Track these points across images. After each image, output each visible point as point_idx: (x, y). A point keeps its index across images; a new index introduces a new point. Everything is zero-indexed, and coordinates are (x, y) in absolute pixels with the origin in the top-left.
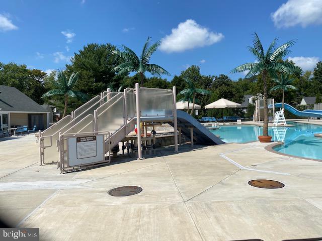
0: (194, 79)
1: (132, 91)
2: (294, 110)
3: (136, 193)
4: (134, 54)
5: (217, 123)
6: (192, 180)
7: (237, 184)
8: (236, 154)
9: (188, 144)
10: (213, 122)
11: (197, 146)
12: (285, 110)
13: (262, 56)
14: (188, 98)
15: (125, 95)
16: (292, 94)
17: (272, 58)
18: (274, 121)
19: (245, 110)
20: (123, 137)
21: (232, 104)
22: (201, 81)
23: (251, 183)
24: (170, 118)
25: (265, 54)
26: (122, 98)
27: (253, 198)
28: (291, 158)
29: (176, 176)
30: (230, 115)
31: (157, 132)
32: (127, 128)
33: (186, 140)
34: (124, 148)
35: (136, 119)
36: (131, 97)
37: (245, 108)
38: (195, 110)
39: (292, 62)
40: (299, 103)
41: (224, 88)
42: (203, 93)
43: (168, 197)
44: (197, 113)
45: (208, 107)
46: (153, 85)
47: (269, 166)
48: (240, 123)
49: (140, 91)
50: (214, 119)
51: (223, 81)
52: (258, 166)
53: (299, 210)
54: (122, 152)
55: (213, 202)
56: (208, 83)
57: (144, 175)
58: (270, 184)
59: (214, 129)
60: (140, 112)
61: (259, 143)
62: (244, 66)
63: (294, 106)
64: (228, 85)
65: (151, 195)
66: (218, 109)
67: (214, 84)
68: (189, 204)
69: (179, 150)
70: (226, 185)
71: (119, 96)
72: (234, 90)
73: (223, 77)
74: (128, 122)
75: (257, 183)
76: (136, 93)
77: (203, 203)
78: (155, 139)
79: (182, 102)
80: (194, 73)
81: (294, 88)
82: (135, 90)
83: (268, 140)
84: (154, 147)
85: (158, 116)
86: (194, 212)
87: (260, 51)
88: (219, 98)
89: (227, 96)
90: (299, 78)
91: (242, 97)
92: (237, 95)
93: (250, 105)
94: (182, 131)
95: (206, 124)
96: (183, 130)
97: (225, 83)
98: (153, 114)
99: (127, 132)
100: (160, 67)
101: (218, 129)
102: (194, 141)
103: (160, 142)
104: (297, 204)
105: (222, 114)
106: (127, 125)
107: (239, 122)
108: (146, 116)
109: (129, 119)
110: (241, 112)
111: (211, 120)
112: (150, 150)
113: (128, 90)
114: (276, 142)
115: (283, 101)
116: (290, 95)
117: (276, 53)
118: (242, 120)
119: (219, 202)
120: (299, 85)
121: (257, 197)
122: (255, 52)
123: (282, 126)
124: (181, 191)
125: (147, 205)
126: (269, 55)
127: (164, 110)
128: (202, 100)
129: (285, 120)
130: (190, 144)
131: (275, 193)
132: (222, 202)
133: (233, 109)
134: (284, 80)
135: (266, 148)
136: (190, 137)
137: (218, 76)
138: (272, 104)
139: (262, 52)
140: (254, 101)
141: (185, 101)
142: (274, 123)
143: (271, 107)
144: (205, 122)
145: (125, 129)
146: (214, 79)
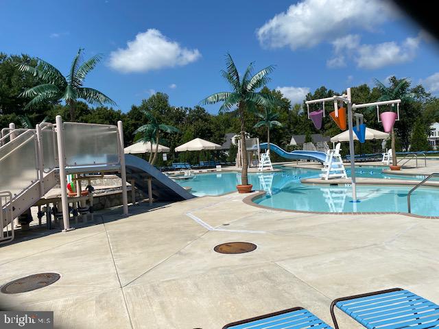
0: (161, 112)
1: (51, 128)
2: (281, 151)
3: (47, 284)
4: (57, 71)
5: (192, 170)
6: (141, 253)
7: (199, 252)
8: (207, 211)
9: (145, 202)
10: (186, 169)
11: (158, 204)
12: (271, 152)
13: (237, 85)
14: (149, 137)
15: (37, 133)
16: (281, 131)
17: (249, 87)
18: (260, 165)
19: (227, 153)
20: (36, 198)
21: (210, 145)
22: (171, 115)
23: (217, 249)
24: (114, 167)
25: (241, 82)
26: (33, 140)
27: (216, 268)
28: (270, 211)
29: (117, 251)
30: (208, 159)
31: (95, 188)
32: (42, 184)
33: (144, 196)
34: (40, 215)
35: (59, 170)
36: (48, 138)
37: (227, 150)
38: (162, 153)
39: (279, 92)
40: (289, 142)
41: (200, 123)
42: (169, 131)
43: (98, 284)
44: (165, 158)
45: (179, 149)
46: (100, 118)
47: (243, 224)
48: (220, 170)
49: (64, 128)
50: (188, 166)
51: (200, 114)
52: (231, 225)
53: (267, 277)
54: (38, 222)
55: (163, 282)
56: (180, 118)
57: (67, 254)
58: (240, 248)
59: (186, 179)
60: (65, 159)
61: (237, 194)
62: (216, 95)
63: (283, 146)
64: (206, 120)
65: (73, 283)
66: (193, 152)
67: (187, 119)
68: (127, 290)
69: (129, 212)
70: (185, 255)
71: (28, 135)
72: (212, 126)
73: (200, 110)
74: (45, 175)
75: (225, 248)
76: (57, 130)
77: (148, 285)
78: (92, 199)
79: (142, 143)
80: (160, 102)
81: (279, 124)
82: (55, 127)
83: (248, 189)
84: (91, 210)
85: (95, 164)
86: (133, 300)
87: (235, 78)
88: (195, 137)
89: (204, 135)
90: (287, 113)
91: (223, 136)
92: (217, 133)
93: (232, 145)
94: (136, 184)
95: (177, 173)
96: (137, 182)
97: (201, 117)
98: (88, 162)
99: (43, 191)
100: (99, 93)
101: (192, 178)
102: (153, 196)
103: (102, 202)
104: (266, 270)
105: (198, 158)
106: (44, 180)
107: (219, 168)
108: (76, 165)
109: (46, 170)
110: (222, 155)
111: (184, 167)
112: (85, 216)
113: (43, 126)
114: (258, 192)
115: (268, 140)
116: (278, 132)
117: (254, 81)
118: (223, 166)
119: (170, 281)
120: (288, 121)
121: (221, 267)
122: (230, 78)
123: (269, 172)
124: (120, 272)
125: (62, 300)
126: (245, 83)
127: (105, 155)
128: (172, 140)
129: (271, 164)
130: (148, 202)
131: (243, 259)
132: (174, 280)
133: (212, 151)
134: (269, 115)
135: (245, 201)
136: (147, 192)
137: (193, 109)
138: (256, 144)
139: (238, 78)
140: (237, 141)
141: (146, 140)
142: (259, 169)
143: (255, 149)
144: (177, 169)
145: (41, 187)
146: (188, 113)
